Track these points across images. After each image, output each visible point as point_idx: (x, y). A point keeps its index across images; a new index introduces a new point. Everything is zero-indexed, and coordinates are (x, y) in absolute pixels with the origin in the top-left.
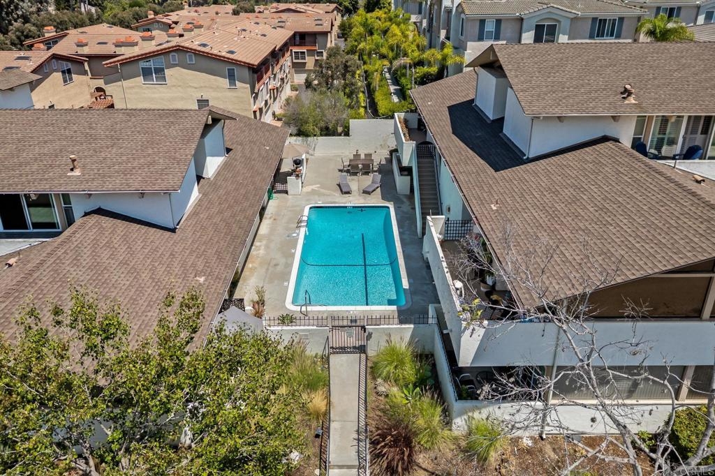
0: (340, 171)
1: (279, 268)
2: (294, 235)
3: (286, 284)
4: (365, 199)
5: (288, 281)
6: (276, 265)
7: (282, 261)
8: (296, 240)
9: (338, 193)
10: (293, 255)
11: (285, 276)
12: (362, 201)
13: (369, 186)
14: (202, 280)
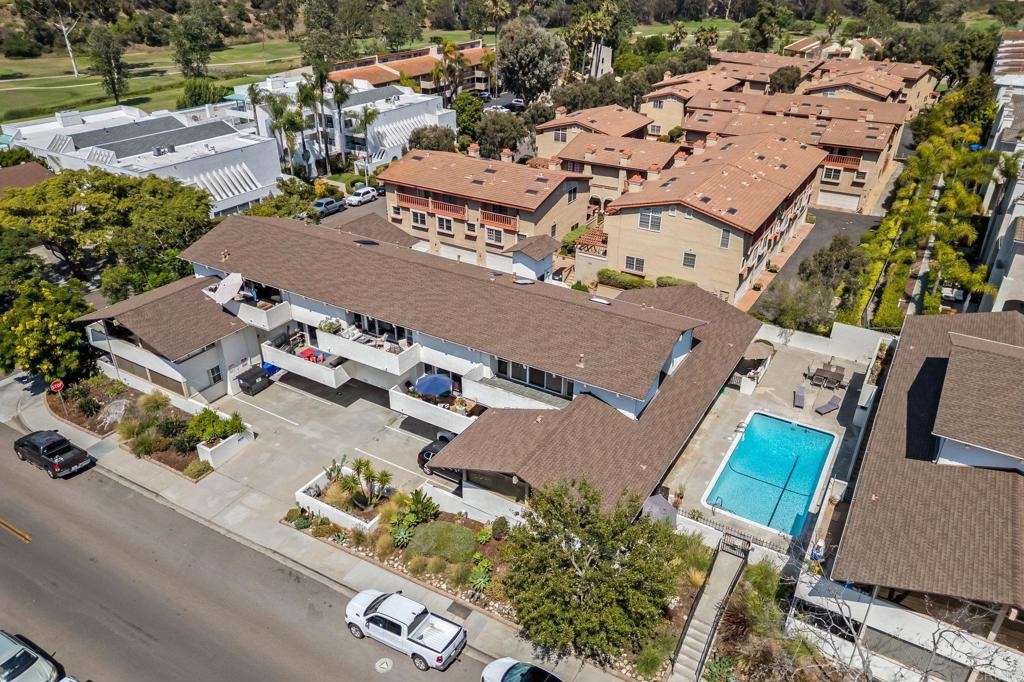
0: (805, 375)
1: (706, 467)
2: (730, 439)
3: (707, 483)
4: (813, 419)
5: (710, 481)
6: (704, 463)
7: (711, 461)
8: (730, 444)
9: (789, 405)
10: (722, 458)
11: (708, 476)
12: (810, 420)
13: (825, 406)
14: (644, 468)
